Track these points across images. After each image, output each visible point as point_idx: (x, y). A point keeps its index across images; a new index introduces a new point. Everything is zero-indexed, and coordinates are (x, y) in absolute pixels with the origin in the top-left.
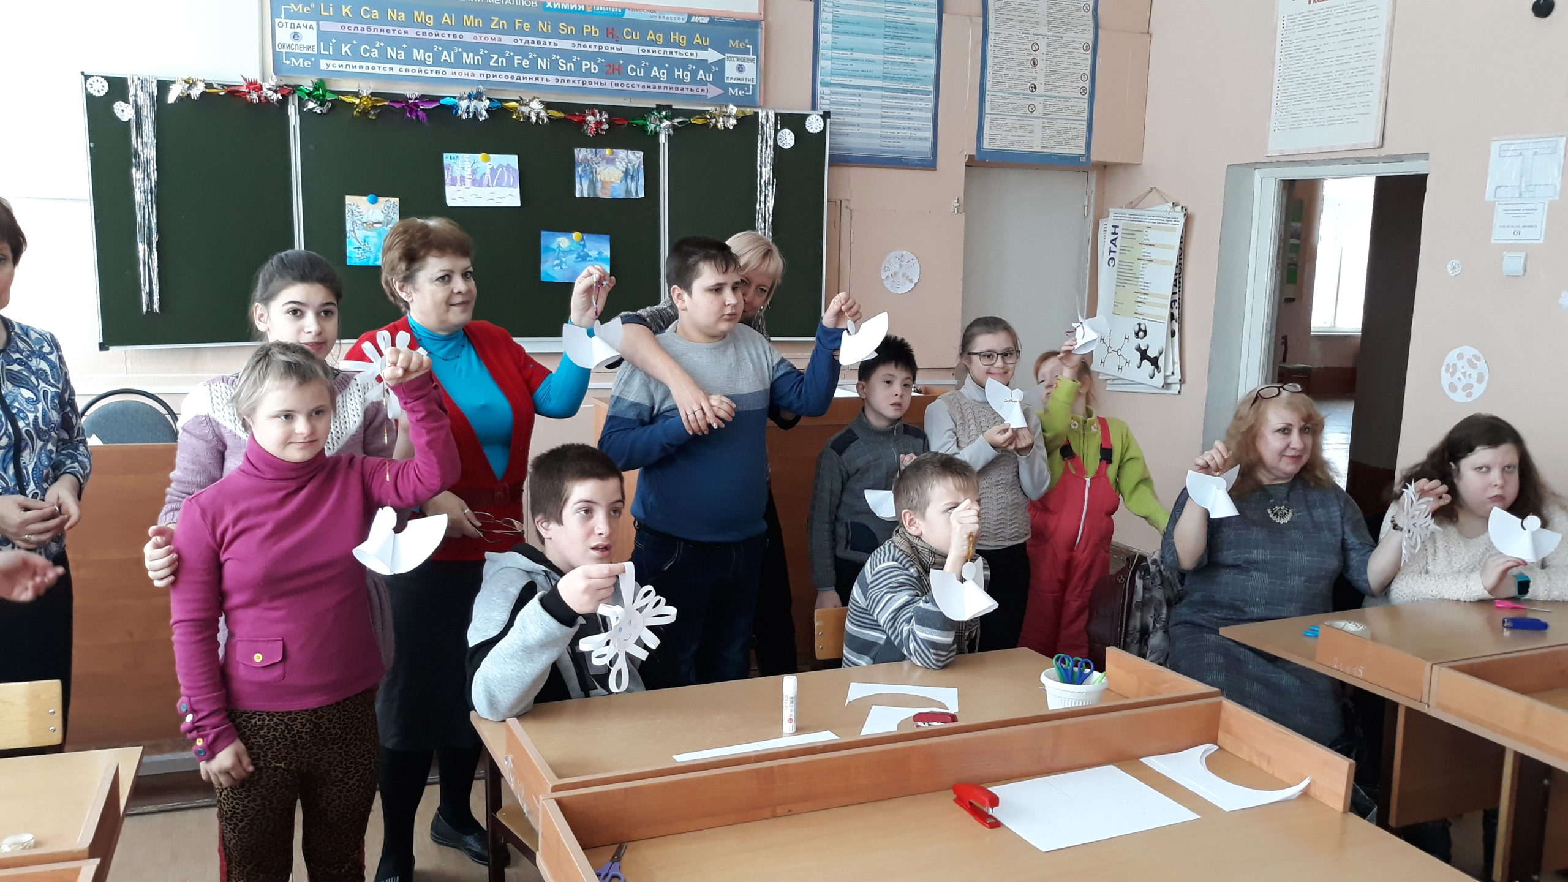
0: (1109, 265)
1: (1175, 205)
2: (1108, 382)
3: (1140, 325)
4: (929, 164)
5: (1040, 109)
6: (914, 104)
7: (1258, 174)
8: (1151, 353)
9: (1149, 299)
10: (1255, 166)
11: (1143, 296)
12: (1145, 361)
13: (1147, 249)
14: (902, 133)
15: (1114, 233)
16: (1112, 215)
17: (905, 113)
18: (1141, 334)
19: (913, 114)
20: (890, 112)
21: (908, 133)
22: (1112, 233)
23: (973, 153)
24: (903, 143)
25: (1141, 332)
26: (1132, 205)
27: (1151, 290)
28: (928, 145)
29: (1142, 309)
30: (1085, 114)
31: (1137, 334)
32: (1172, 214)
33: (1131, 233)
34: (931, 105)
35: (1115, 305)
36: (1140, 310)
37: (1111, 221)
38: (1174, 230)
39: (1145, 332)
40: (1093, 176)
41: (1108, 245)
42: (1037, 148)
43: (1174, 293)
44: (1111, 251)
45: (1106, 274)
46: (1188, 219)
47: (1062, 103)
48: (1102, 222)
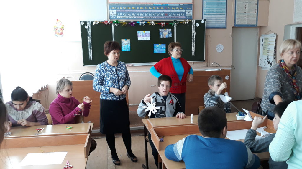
0: (262, 45)
1: (274, 33)
2: (262, 68)
4: (225, 28)
5: (247, 16)
6: (222, 17)
7: (291, 27)
8: (270, 62)
9: (269, 52)
10: (291, 25)
12: (269, 64)
13: (269, 42)
14: (219, 22)
15: (263, 39)
17: (220, 19)
18: (268, 59)
19: (222, 19)
20: (217, 19)
21: (221, 22)
23: (234, 25)
24: (220, 24)
25: (268, 58)
26: (266, 34)
27: (270, 50)
28: (225, 24)
30: (256, 17)
31: (267, 59)
32: (274, 35)
33: (266, 39)
34: (225, 17)
35: (263, 53)
36: (268, 54)
37: (262, 37)
38: (274, 38)
40: (258, 29)
41: (261, 41)
42: (246, 24)
43: (274, 50)
44: (262, 43)
45: (261, 48)
46: (277, 36)
47: (251, 15)
48: (260, 37)
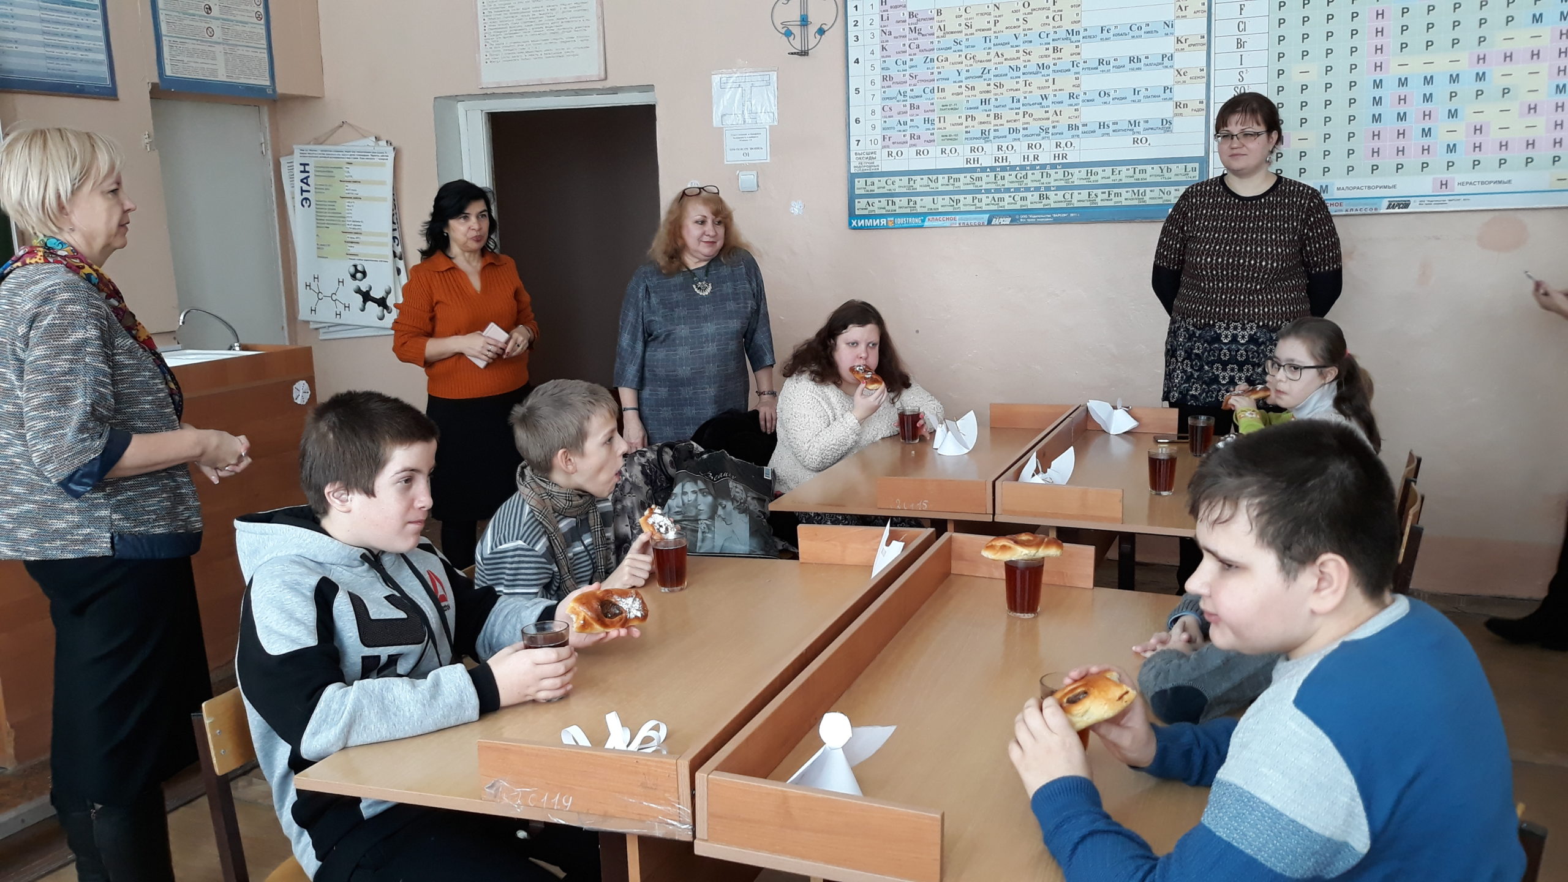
0: (303, 206)
1: (377, 139)
2: (321, 330)
3: (355, 266)
4: (110, 93)
5: (218, 35)
6: (80, 20)
7: (461, 107)
8: (377, 294)
9: (362, 238)
10: (457, 98)
11: (355, 236)
12: (369, 304)
13: (351, 186)
14: (70, 54)
15: (304, 171)
16: (297, 152)
17: (70, 30)
18: (359, 275)
19: (81, 31)
20: (52, 28)
21: (79, 54)
22: (301, 172)
23: (156, 80)
24: (75, 66)
25: (358, 273)
26: (318, 141)
27: (364, 228)
28: (104, 70)
29: (355, 249)
30: (264, 43)
31: (354, 276)
32: (377, 149)
33: (327, 171)
34: (100, 22)
35: (318, 248)
36: (352, 251)
37: (297, 159)
38: (383, 165)
39: (364, 273)
40: (265, 110)
41: (298, 184)
42: (222, 76)
43: (394, 230)
44: (302, 191)
45: (300, 220)
46: (397, 152)
47: (239, 28)
48: (284, 161)
